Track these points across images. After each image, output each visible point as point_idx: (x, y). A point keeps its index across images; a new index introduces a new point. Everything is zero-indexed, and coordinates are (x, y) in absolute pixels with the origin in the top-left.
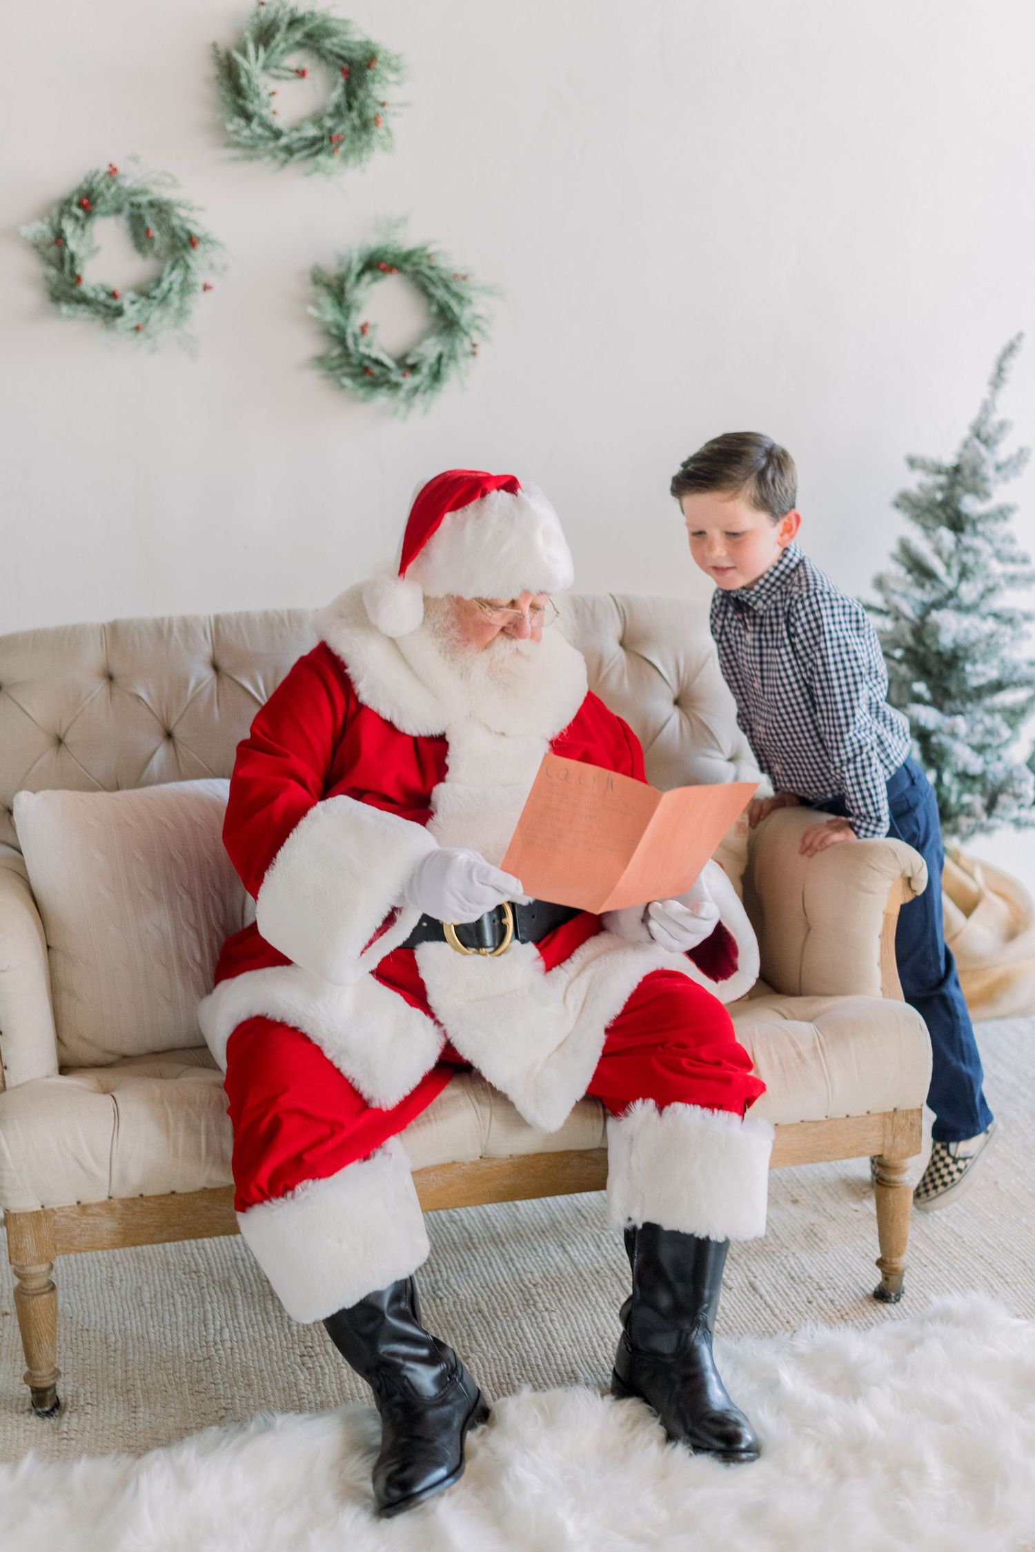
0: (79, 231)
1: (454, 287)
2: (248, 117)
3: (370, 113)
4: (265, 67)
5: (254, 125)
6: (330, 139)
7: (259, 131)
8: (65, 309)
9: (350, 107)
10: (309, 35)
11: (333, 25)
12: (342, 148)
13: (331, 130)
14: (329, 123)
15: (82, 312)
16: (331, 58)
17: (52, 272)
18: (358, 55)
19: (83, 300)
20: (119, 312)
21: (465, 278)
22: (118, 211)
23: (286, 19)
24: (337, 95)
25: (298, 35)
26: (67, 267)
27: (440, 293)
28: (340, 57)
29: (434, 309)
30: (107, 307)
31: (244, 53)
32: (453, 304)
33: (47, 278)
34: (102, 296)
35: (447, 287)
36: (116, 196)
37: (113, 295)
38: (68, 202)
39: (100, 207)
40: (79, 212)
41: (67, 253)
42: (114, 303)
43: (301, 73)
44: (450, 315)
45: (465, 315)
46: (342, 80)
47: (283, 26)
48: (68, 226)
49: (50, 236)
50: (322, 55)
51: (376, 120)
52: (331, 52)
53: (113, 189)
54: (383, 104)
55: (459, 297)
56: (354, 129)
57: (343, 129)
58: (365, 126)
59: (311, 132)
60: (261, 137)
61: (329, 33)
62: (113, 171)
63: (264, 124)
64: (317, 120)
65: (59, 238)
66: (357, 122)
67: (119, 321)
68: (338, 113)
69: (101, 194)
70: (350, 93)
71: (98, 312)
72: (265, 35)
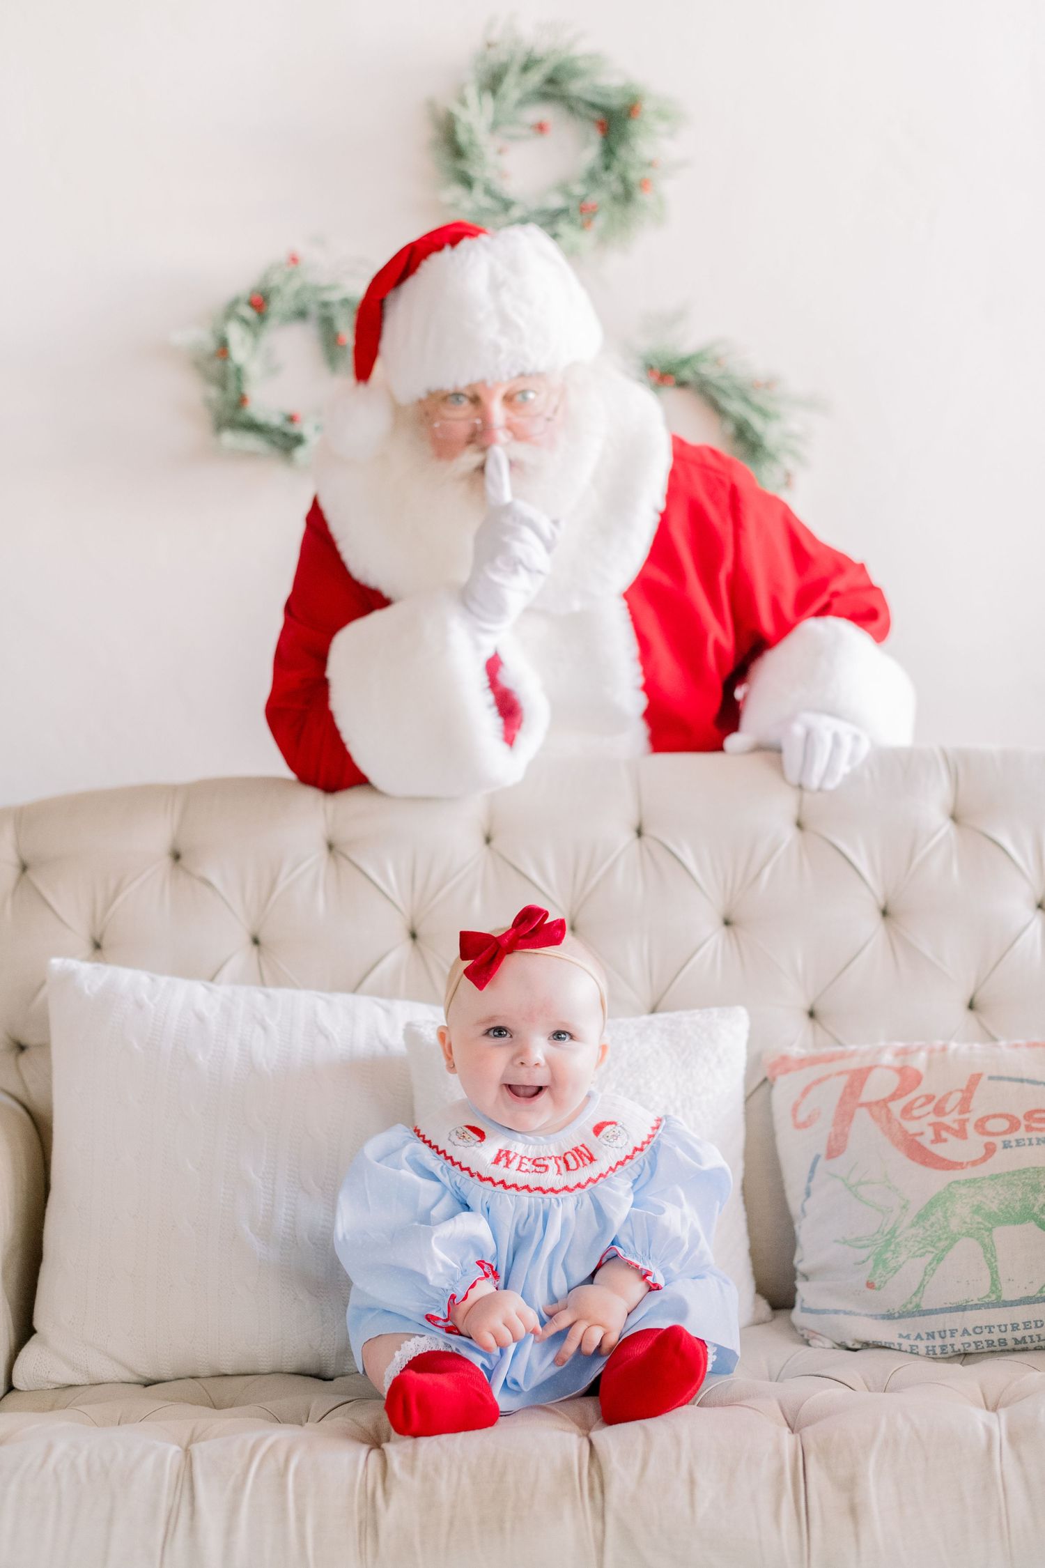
0: (249, 340)
1: (757, 398)
2: (466, 181)
3: (634, 176)
4: (495, 126)
5: (478, 191)
6: (582, 210)
7: (486, 202)
8: (229, 438)
9: (607, 168)
10: (551, 80)
11: (581, 64)
12: (599, 221)
13: (582, 200)
14: (578, 190)
15: (251, 442)
16: (581, 107)
17: (214, 392)
18: (616, 102)
19: (253, 427)
20: (298, 440)
21: (769, 385)
22: (301, 314)
23: (520, 59)
24: (591, 154)
25: (535, 78)
26: (232, 385)
27: (735, 407)
28: (593, 106)
29: (730, 428)
30: (285, 435)
31: (463, 102)
32: (757, 423)
33: (208, 402)
34: (276, 421)
35: (746, 400)
36: (298, 294)
37: (291, 419)
38: (235, 303)
39: (278, 306)
40: (248, 313)
41: (230, 364)
42: (294, 429)
43: (541, 128)
44: (749, 435)
45: (770, 434)
46: (596, 137)
47: (515, 68)
48: (235, 333)
49: (211, 345)
50: (569, 104)
51: (644, 184)
52: (579, 99)
53: (295, 284)
54: (650, 164)
55: (764, 414)
56: (615, 198)
57: (598, 197)
58: (626, 196)
59: (556, 202)
60: (487, 210)
61: (575, 73)
62: (294, 260)
63: (489, 192)
64: (563, 189)
65: (223, 348)
66: (617, 187)
67: (300, 453)
68: (592, 178)
69: (278, 290)
70: (609, 151)
71: (273, 443)
72: (493, 82)
